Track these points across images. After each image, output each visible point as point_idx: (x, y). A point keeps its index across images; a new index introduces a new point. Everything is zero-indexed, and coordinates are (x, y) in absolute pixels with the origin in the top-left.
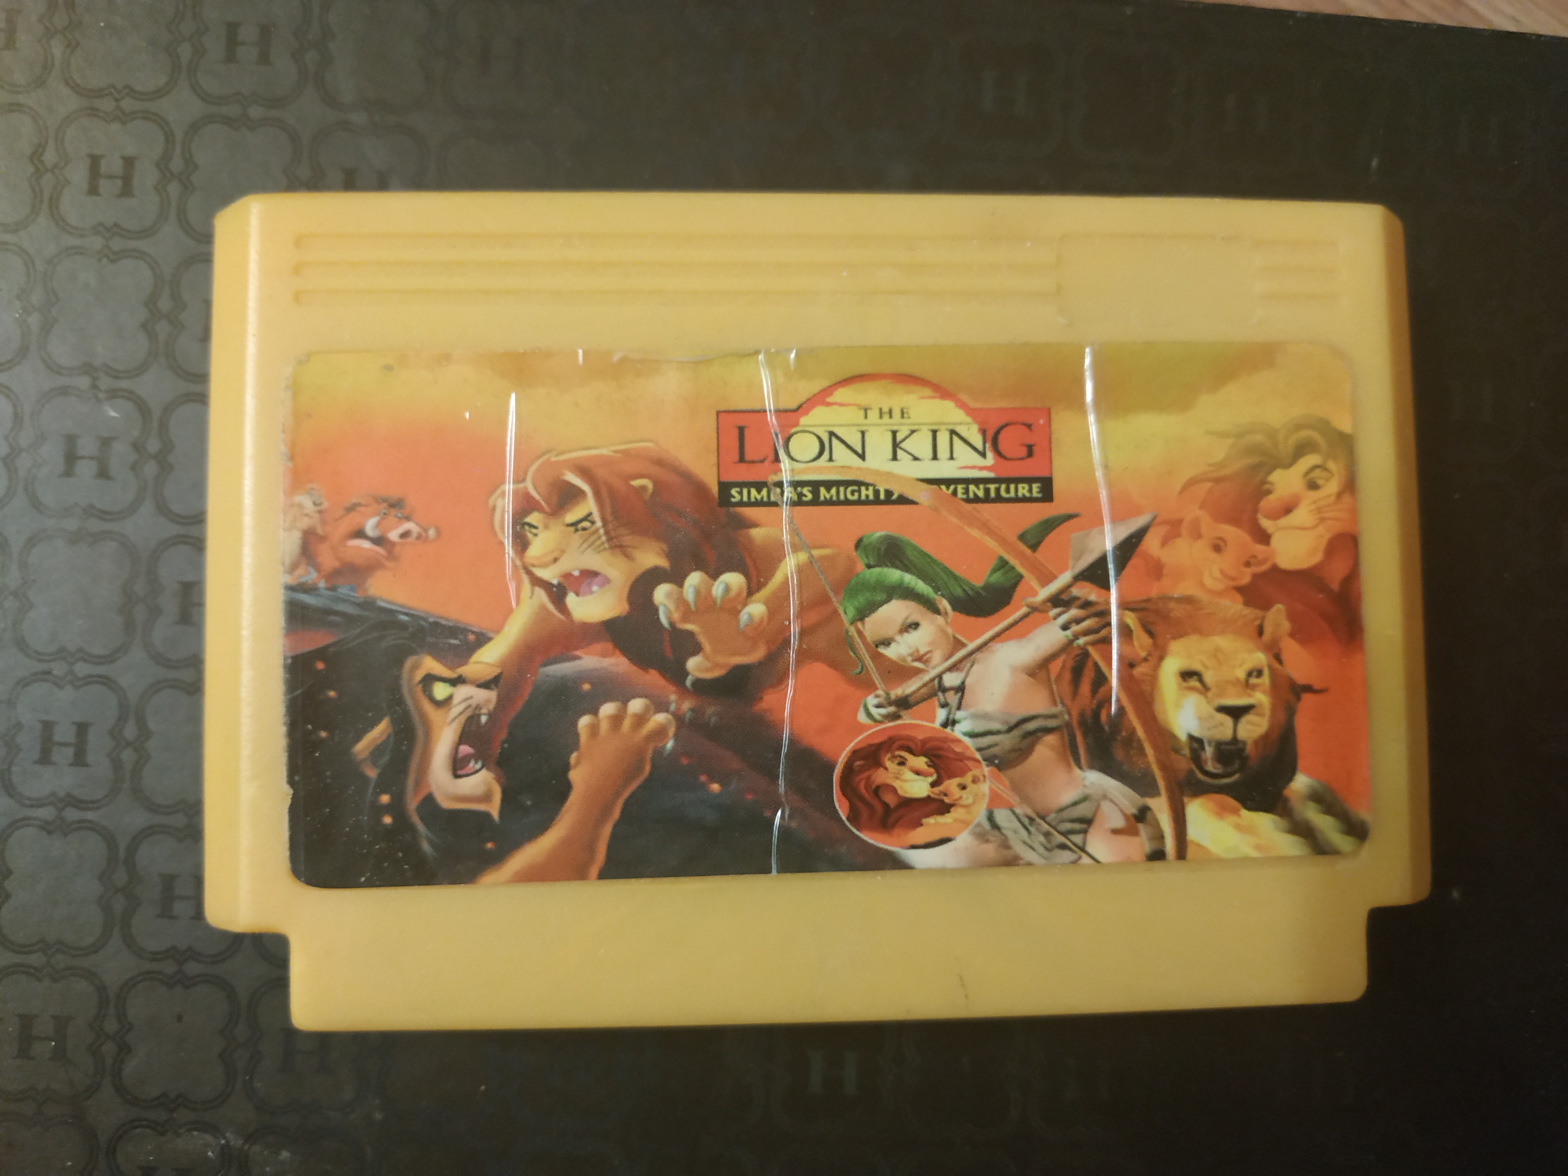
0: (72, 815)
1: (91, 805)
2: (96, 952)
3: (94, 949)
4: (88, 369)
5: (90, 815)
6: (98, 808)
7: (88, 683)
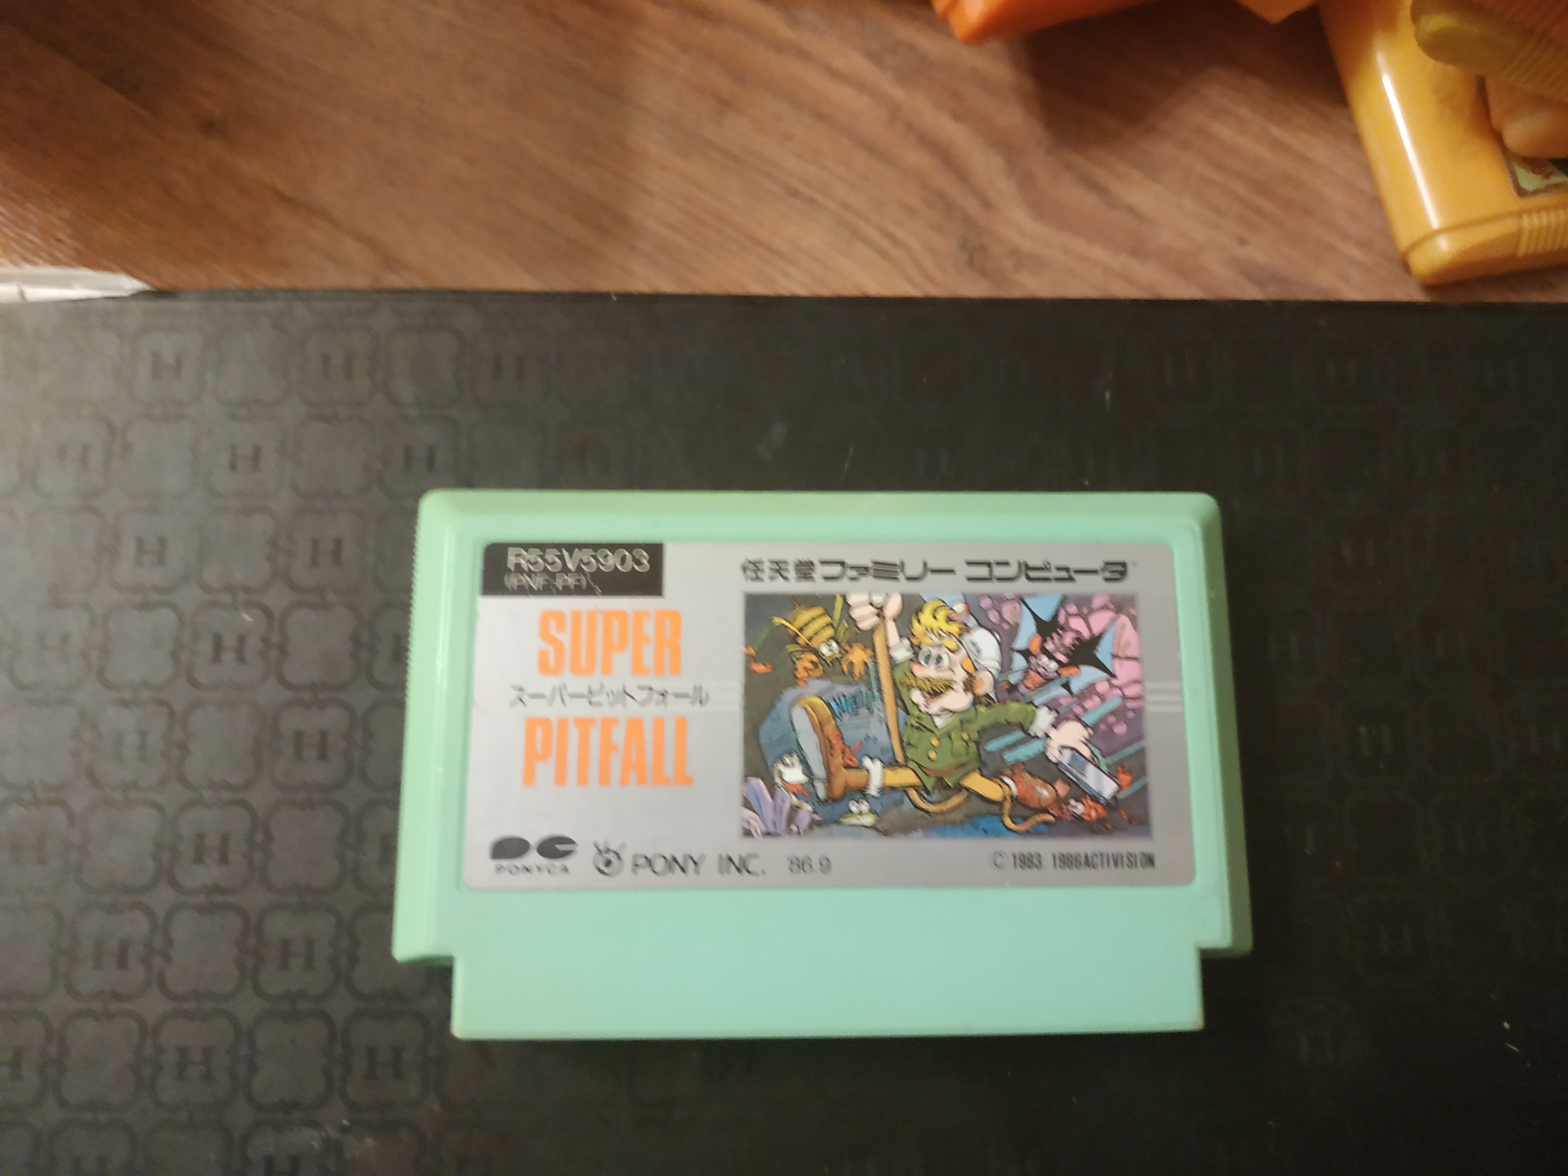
1: (230, 892)
2: (233, 998)
4: (230, 589)
6: (235, 893)
7: (229, 805)
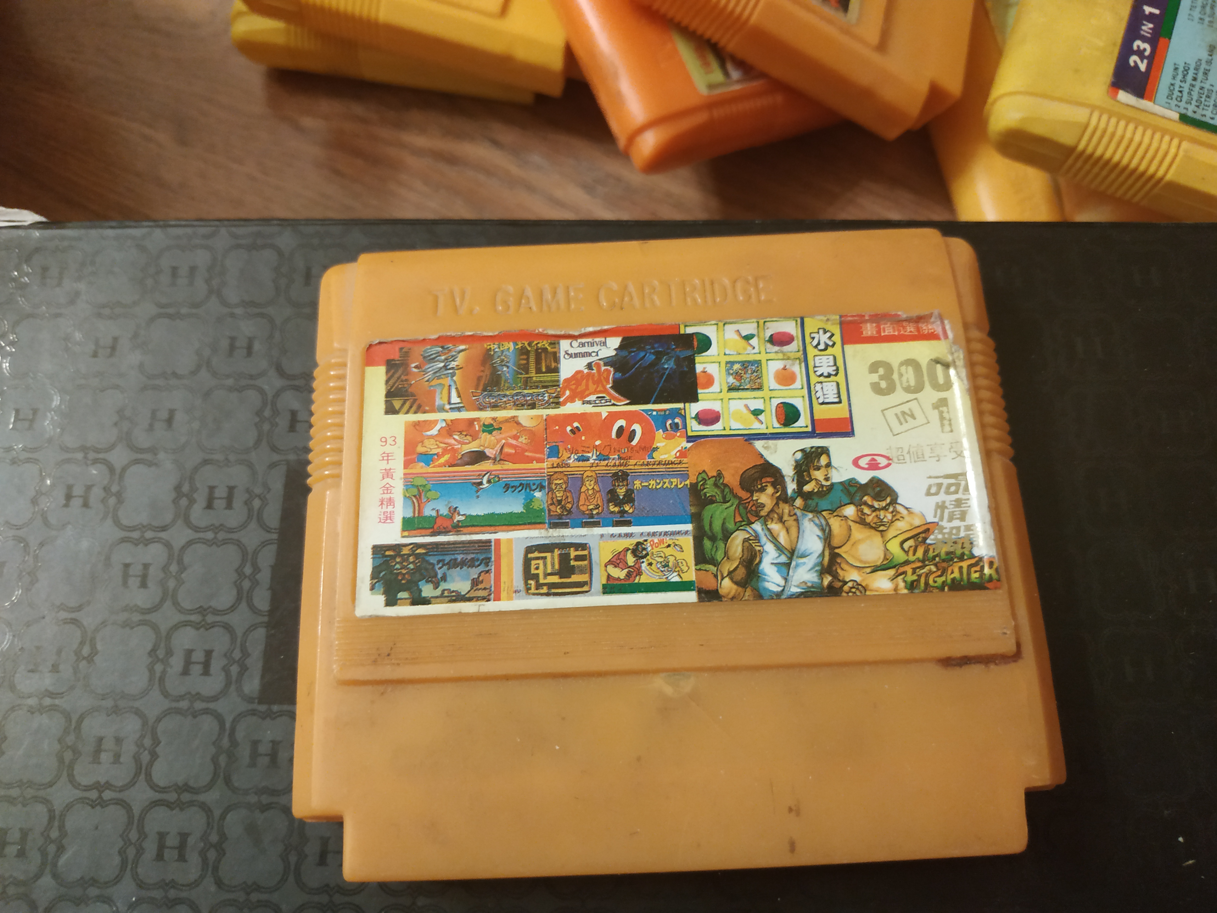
0: (47, 701)
2: (51, 786)
3: (51, 785)
5: (57, 702)
6: (63, 697)
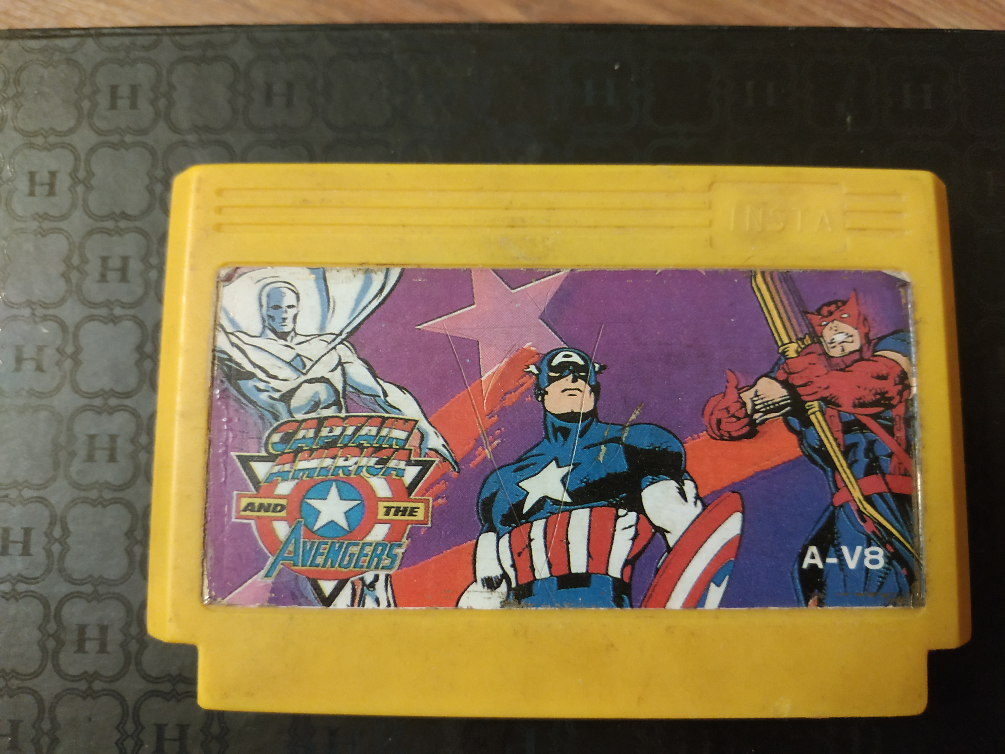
0: (22, 587)
1: (32, 581)
3: (36, 675)
4: (30, 304)
5: (32, 587)
6: (38, 582)
7: (31, 502)
